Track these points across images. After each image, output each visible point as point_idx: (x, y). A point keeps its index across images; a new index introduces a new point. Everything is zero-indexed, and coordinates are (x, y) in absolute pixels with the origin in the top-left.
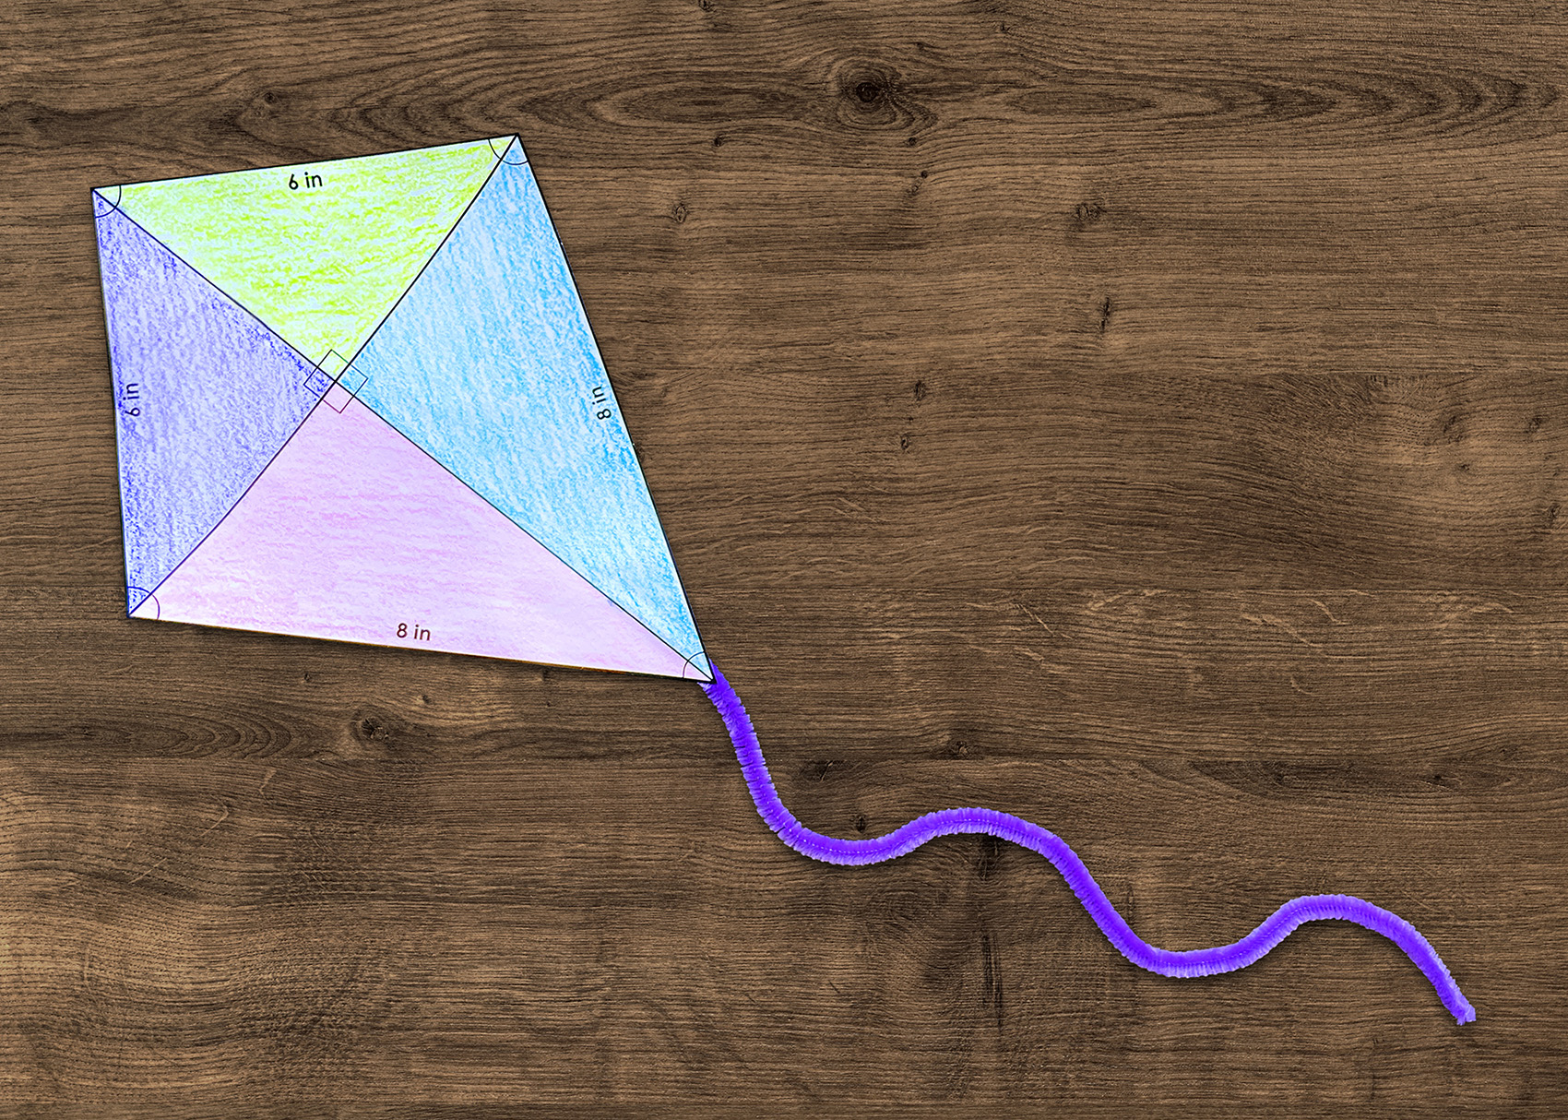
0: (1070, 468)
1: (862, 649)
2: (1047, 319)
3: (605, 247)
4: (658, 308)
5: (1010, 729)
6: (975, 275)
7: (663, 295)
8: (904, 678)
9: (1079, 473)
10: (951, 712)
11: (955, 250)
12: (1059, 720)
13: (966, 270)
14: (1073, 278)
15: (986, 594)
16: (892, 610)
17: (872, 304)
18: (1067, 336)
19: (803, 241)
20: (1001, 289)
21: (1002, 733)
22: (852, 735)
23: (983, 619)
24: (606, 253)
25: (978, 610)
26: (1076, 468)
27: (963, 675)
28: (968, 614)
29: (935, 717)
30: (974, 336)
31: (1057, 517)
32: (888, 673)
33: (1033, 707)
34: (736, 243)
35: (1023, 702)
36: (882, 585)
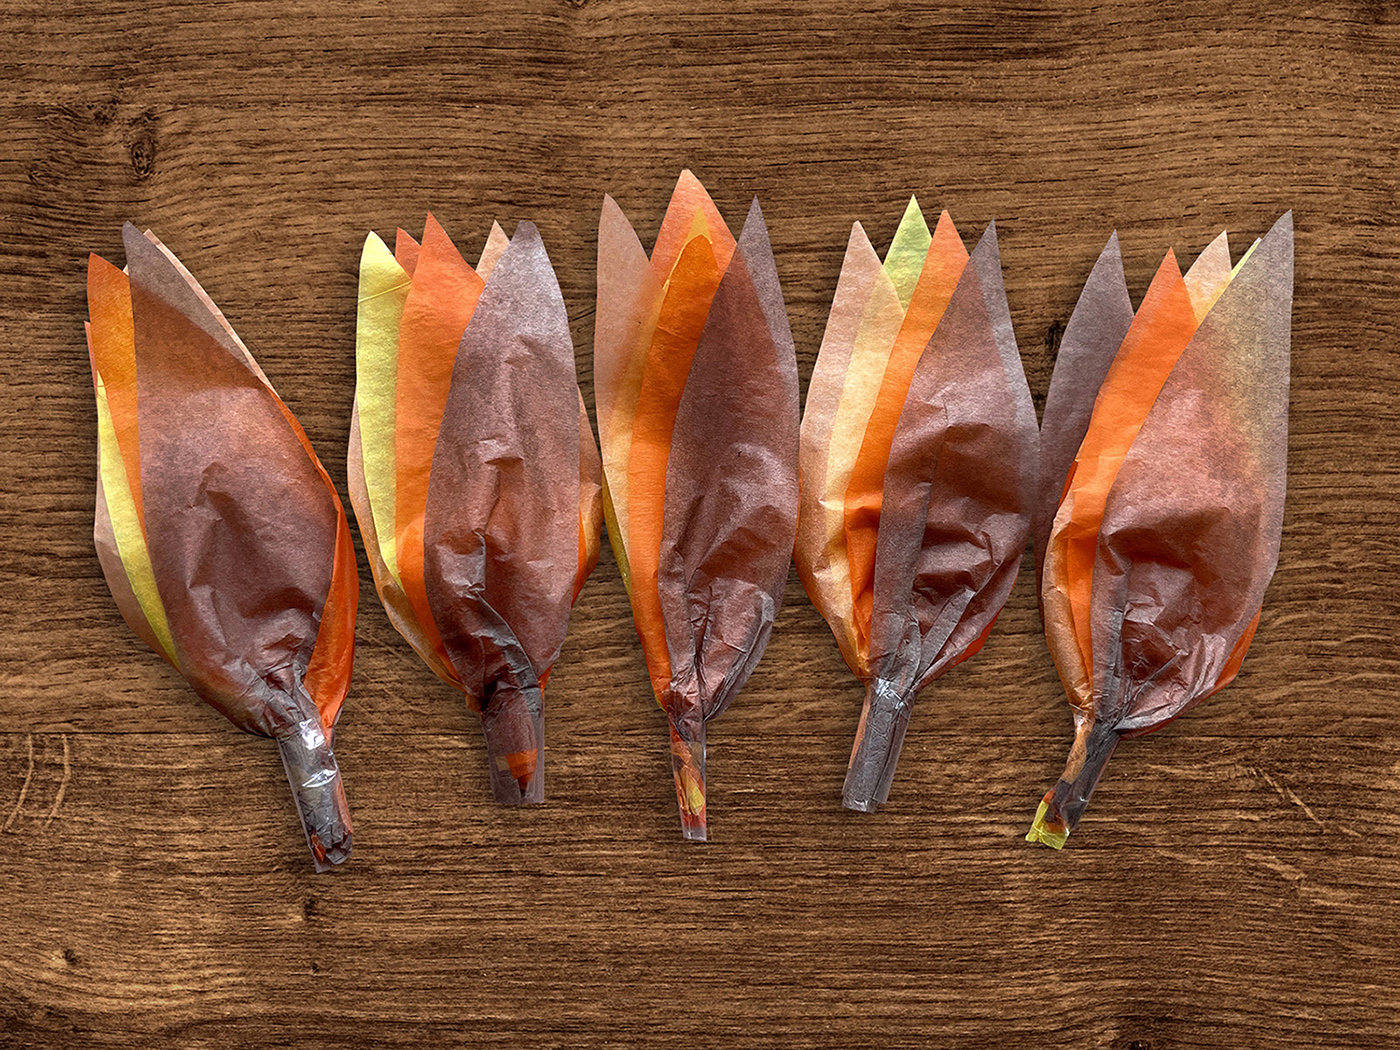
0: (1357, 497)
1: (942, 858)
2: (1311, 198)
3: (428, 55)
4: (534, 176)
5: (1238, 1018)
6: (1166, 110)
7: (543, 151)
8: (1026, 915)
9: (1374, 506)
10: (1119, 983)
11: (1128, 61)
12: (1335, 1000)
13: (1149, 100)
14: (1363, 116)
15: (1189, 748)
16: (1003, 780)
17: (961, 169)
18: (1351, 232)
19: (825, 42)
20: (1218, 137)
21: (1220, 1024)
22: (921, 1030)
23: (1183, 797)
24: (431, 67)
25: (1174, 779)
26: (1369, 496)
27: (1144, 909)
28: (1154, 787)
29: (1088, 992)
30: (1165, 231)
31: (1331, 594)
32: (994, 906)
33: (1283, 973)
34: (690, 45)
35: (1264, 963)
36: (983, 730)
